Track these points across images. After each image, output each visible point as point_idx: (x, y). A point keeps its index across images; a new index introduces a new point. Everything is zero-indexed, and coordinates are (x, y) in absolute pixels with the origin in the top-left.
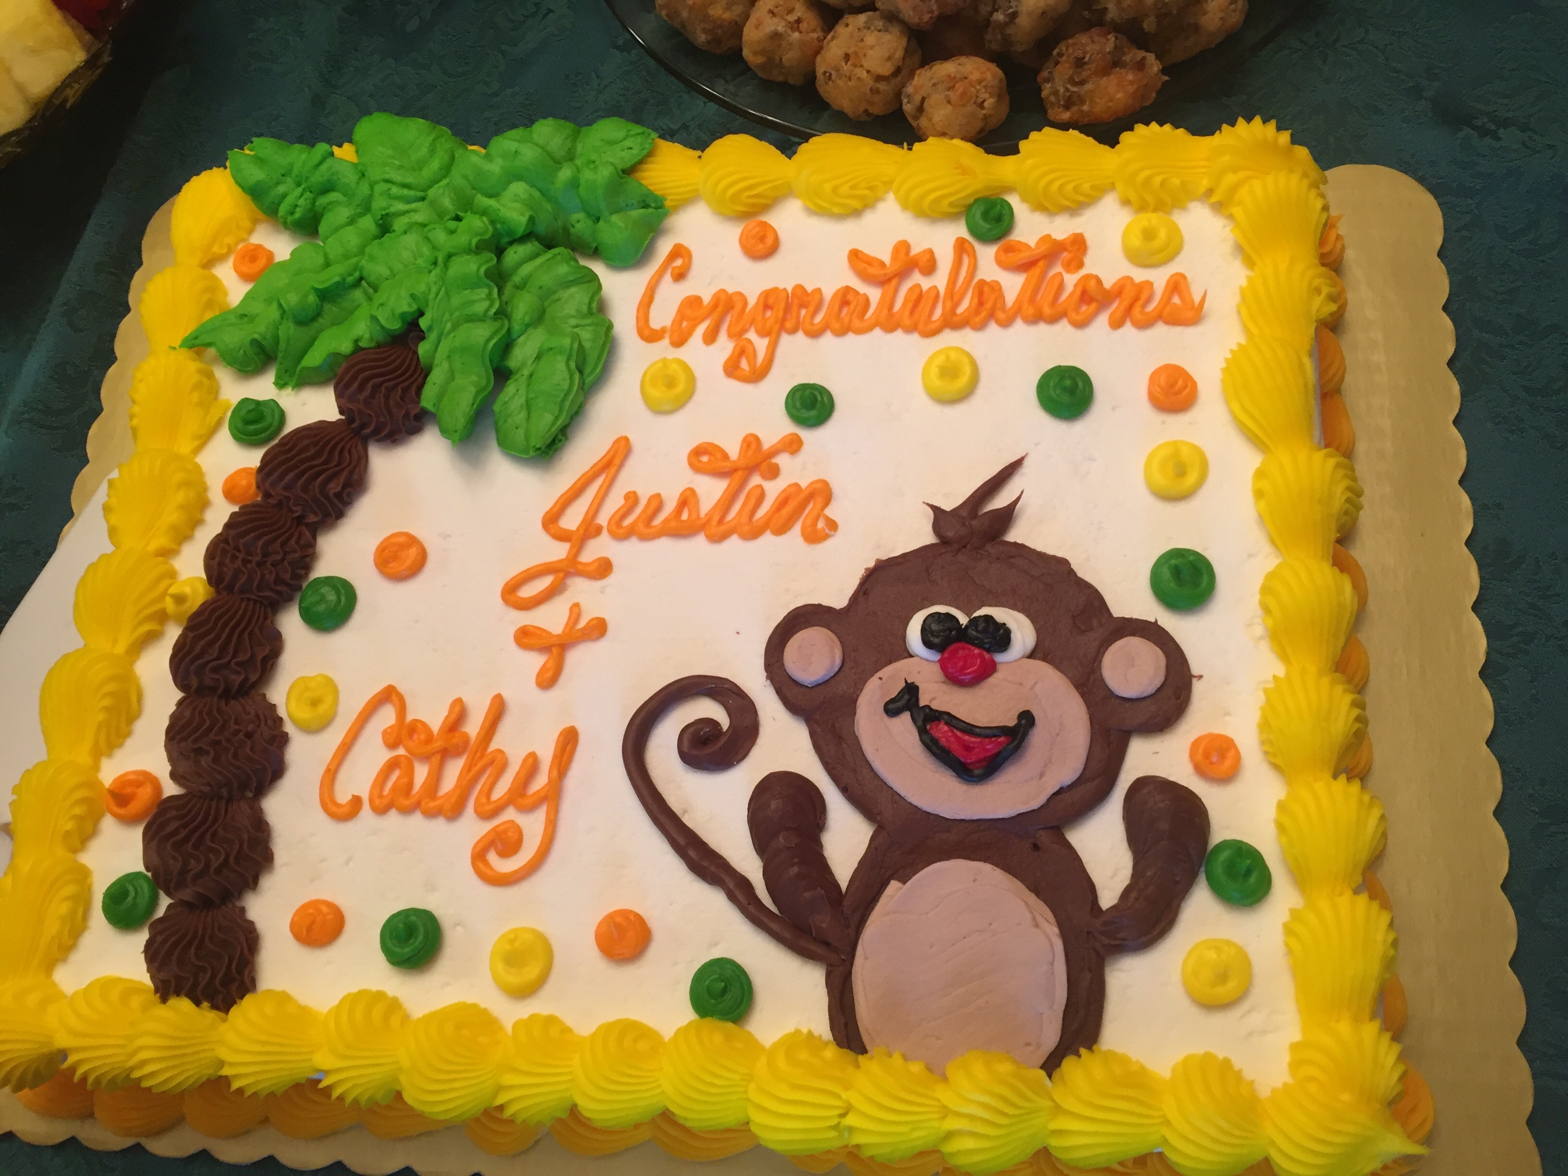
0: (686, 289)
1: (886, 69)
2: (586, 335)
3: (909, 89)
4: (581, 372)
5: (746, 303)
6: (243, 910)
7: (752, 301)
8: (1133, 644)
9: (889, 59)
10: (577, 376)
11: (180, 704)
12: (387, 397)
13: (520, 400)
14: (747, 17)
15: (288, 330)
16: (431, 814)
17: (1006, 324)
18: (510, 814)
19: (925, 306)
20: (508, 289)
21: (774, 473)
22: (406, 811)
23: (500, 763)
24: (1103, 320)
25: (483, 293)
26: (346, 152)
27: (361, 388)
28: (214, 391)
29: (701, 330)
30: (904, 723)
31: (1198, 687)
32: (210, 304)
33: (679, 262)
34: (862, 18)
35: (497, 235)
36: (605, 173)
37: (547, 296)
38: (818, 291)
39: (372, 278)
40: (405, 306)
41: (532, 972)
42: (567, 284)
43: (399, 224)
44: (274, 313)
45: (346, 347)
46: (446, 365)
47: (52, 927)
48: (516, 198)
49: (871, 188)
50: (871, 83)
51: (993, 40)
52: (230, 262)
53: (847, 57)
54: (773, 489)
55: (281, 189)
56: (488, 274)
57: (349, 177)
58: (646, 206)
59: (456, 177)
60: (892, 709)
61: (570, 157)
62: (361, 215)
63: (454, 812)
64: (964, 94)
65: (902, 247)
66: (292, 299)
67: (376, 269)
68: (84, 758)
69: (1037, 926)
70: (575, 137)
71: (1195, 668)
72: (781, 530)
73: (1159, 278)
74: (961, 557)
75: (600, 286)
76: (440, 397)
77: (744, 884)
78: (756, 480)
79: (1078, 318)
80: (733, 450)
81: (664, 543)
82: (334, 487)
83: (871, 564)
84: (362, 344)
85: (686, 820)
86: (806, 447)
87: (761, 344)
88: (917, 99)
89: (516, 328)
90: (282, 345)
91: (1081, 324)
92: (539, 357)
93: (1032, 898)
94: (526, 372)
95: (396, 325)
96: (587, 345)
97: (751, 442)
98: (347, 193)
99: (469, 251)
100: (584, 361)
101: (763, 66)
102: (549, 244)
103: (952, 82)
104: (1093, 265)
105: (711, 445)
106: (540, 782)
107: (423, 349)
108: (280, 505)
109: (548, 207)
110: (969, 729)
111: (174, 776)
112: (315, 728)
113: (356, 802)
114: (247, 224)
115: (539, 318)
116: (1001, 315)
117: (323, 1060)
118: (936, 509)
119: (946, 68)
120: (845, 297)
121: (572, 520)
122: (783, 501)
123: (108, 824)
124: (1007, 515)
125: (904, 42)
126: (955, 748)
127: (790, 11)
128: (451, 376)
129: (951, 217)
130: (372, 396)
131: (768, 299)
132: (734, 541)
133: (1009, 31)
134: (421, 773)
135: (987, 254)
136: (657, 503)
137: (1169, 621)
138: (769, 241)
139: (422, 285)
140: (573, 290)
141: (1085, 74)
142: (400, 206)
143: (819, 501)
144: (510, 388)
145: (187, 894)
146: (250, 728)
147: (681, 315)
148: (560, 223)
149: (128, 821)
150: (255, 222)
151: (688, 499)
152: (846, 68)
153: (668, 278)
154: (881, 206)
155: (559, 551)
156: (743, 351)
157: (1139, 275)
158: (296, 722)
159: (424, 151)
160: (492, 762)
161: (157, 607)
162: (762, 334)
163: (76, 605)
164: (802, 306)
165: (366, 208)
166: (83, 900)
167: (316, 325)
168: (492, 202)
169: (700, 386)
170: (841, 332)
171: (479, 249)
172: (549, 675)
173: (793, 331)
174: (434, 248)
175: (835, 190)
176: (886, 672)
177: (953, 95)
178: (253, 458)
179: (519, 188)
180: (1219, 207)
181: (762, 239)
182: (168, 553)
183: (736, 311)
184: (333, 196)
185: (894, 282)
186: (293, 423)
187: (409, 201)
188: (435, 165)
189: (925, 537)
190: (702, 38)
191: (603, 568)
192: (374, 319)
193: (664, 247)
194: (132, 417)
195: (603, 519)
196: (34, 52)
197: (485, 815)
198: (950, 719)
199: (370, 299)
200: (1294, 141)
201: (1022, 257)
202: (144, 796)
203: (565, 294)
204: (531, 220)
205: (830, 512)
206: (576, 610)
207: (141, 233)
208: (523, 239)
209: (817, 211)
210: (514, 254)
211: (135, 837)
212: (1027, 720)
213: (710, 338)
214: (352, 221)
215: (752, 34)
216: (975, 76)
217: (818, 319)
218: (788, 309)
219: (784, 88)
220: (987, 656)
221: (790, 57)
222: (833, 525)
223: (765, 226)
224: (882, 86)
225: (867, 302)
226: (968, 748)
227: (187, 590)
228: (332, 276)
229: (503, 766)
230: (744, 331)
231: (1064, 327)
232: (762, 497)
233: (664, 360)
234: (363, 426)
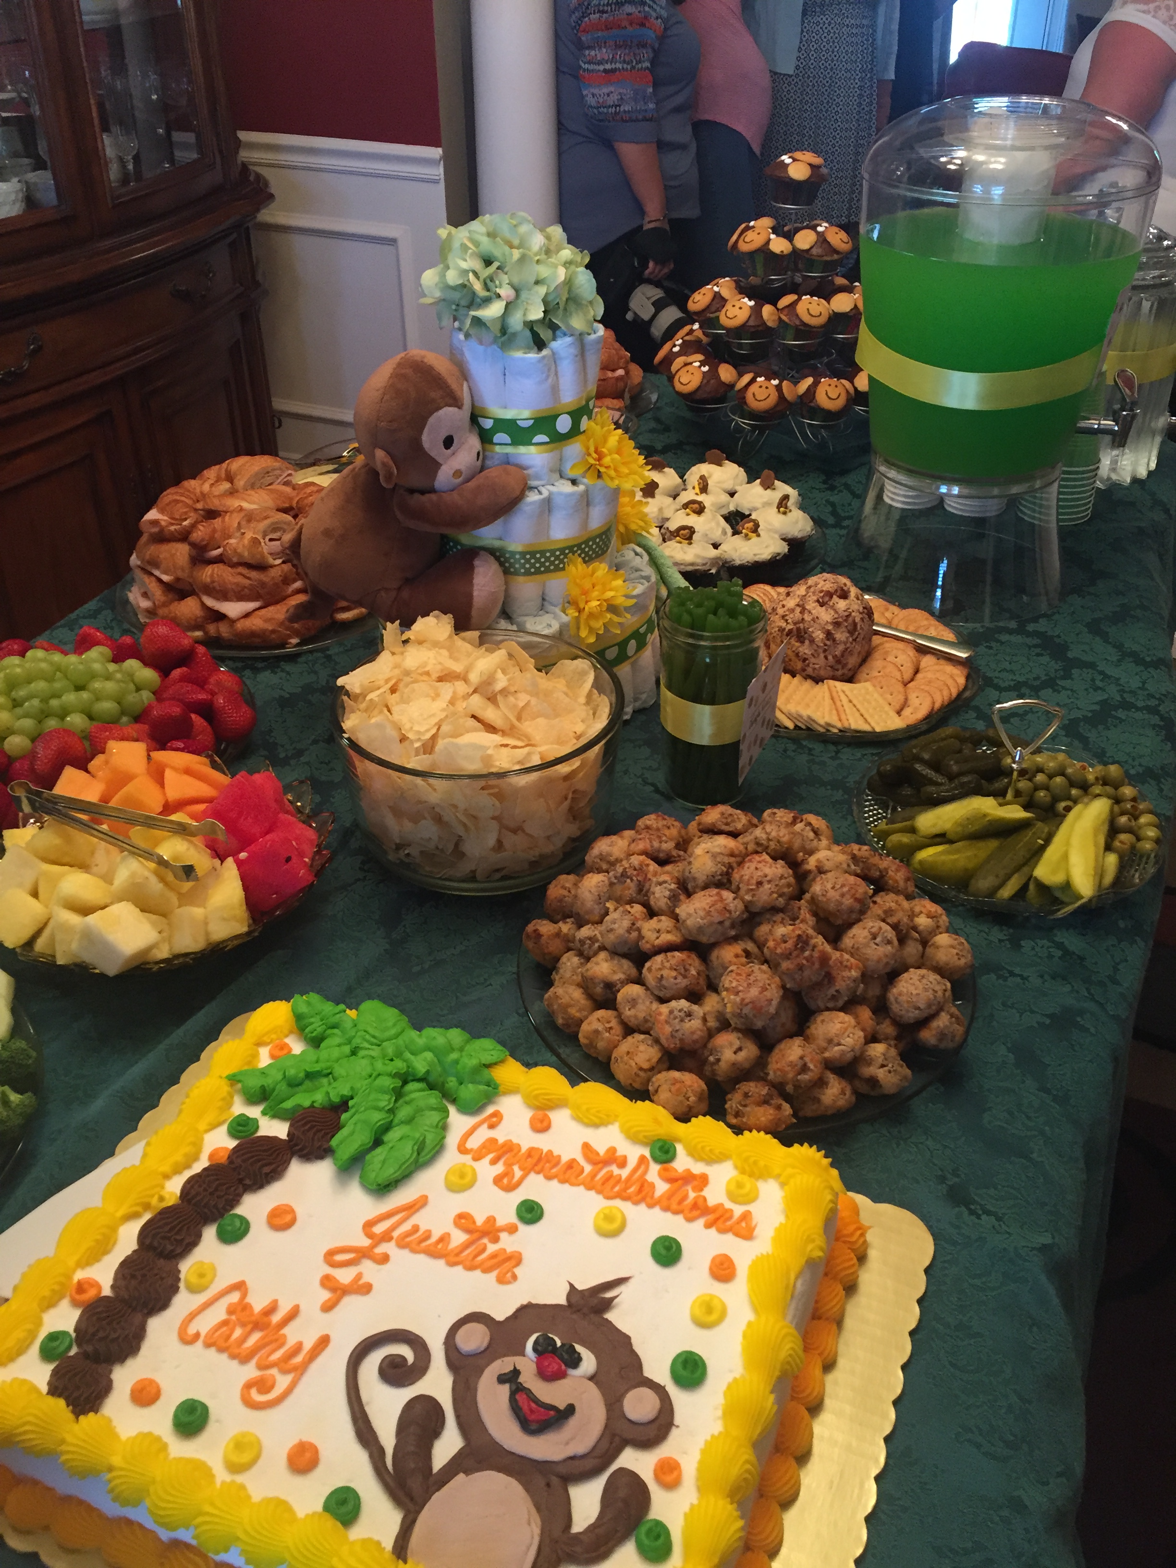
0: (492, 1134)
1: (646, 1066)
2: (430, 1138)
3: (654, 1079)
4: (419, 1154)
5: (520, 1150)
6: (110, 1372)
7: (524, 1150)
8: (645, 1391)
9: (649, 1060)
10: (415, 1154)
11: (134, 1251)
12: (315, 1134)
13: (381, 1158)
14: (586, 1017)
15: (283, 1087)
16: (233, 1357)
17: (650, 1206)
18: (274, 1371)
19: (612, 1182)
20: (401, 1102)
21: (496, 1240)
22: (221, 1350)
23: (280, 1342)
24: (701, 1222)
25: (387, 1097)
26: (352, 1013)
27: (306, 1124)
28: (230, 1105)
29: (491, 1156)
30: (505, 1389)
31: (674, 1433)
32: (249, 1063)
33: (494, 1119)
34: (642, 1036)
35: (407, 1074)
36: (474, 1062)
37: (419, 1111)
38: (559, 1156)
39: (336, 1074)
40: (346, 1092)
41: (245, 1458)
42: (433, 1109)
43: (362, 1053)
44: (280, 1076)
45: (307, 1104)
46: (352, 1127)
47: (11, 1342)
48: (425, 1059)
49: (608, 1116)
50: (636, 1070)
51: (707, 1069)
52: (268, 1048)
53: (628, 1053)
54: (492, 1248)
55: (312, 1020)
56: (394, 1089)
57: (348, 1025)
58: (489, 1086)
59: (400, 1041)
60: (502, 1379)
61: (461, 1049)
62: (346, 1044)
63: (244, 1360)
64: (678, 1090)
65: (612, 1150)
66: (292, 1072)
67: (339, 1070)
68: (71, 1263)
69: (529, 1524)
70: (467, 1042)
71: (677, 1420)
72: (485, 1271)
73: (738, 1211)
74: (574, 1316)
75: (448, 1116)
76: (341, 1142)
77: (382, 1451)
78: (485, 1240)
79: (690, 1215)
80: (480, 1220)
81: (422, 1258)
82: (266, 1170)
83: (525, 1303)
84: (315, 1105)
85: (367, 1409)
86: (518, 1234)
87: (518, 1173)
88: (656, 1085)
89: (396, 1121)
90: (275, 1093)
91: (690, 1220)
92: (401, 1139)
93: (533, 1510)
94: (390, 1145)
95: (336, 1099)
96: (428, 1141)
97: (491, 1220)
98: (343, 1032)
99: (390, 1075)
100: (423, 1149)
101: (586, 1045)
102: (431, 1087)
103: (675, 1081)
104: (706, 1192)
105: (468, 1214)
106: (299, 1359)
107: (344, 1117)
108: (234, 1169)
109: (439, 1069)
110: (536, 1401)
111: (113, 1287)
112: (194, 1290)
113: (197, 1335)
114: (286, 1032)
115: (409, 1121)
116: (648, 1200)
117: (116, 1460)
118: (572, 1286)
119: (676, 1074)
120: (572, 1164)
121: (379, 1229)
122: (494, 1256)
123: (65, 1304)
124: (608, 1305)
125: (659, 1055)
126: (525, 1408)
127: (609, 1022)
128: (352, 1133)
129: (644, 1144)
130: (308, 1130)
131: (531, 1152)
132: (459, 1269)
133: (716, 1067)
134: (238, 1333)
135: (654, 1168)
136: (428, 1235)
137: (673, 1390)
138: (545, 1124)
139: (361, 1085)
140: (433, 1112)
141: (748, 1102)
142: (366, 1045)
143: (513, 1262)
144: (379, 1150)
145: (89, 1348)
146: (164, 1275)
147: (484, 1146)
148: (441, 1079)
149: (75, 1303)
150: (291, 1032)
151: (444, 1238)
152: (626, 1058)
153: (485, 1126)
154: (610, 1127)
155: (366, 1242)
156: (507, 1173)
157: (728, 1205)
158: (186, 1281)
159: (390, 1024)
160: (276, 1340)
161: (146, 1200)
162: (521, 1168)
163: (109, 1184)
164: (548, 1161)
165: (349, 1042)
166: (33, 1335)
167: (297, 1089)
168: (412, 1057)
169: (478, 1184)
170: (563, 1181)
171: (396, 1075)
172: (329, 1304)
173: (538, 1173)
174: (374, 1070)
175: (588, 1110)
176: (506, 1359)
177: (673, 1089)
178: (232, 1144)
179: (429, 1055)
180: (783, 1185)
181: (542, 1121)
182: (167, 1177)
183: (513, 1153)
184: (336, 1031)
185: (600, 1165)
186: (261, 1133)
187: (372, 1044)
188: (393, 1032)
189: (561, 1299)
190: (560, 1021)
191: (384, 1259)
192: (328, 1093)
193: (490, 1110)
194: (183, 1103)
195: (396, 1234)
196: (224, 919)
197: (260, 1367)
198: (528, 1392)
199: (330, 1084)
200: (832, 1165)
201: (673, 1175)
202: (91, 1294)
203: (428, 1113)
204: (428, 1072)
205: (517, 1271)
206: (359, 1276)
207: (225, 1024)
208: (419, 1080)
209: (577, 1119)
210: (412, 1086)
211: (76, 1314)
212: (570, 1410)
213: (494, 1162)
214: (339, 1045)
215: (585, 1027)
216: (688, 1083)
217: (554, 1170)
218: (539, 1160)
219: (595, 1061)
220: (563, 1367)
221: (601, 1045)
222: (515, 1277)
223: (546, 1116)
224: (642, 1074)
225: (582, 1171)
226: (532, 1411)
227: (167, 1196)
228: (317, 1067)
229: (282, 1345)
230: (513, 1164)
231: (680, 1218)
232: (484, 1249)
233: (464, 1165)
234: (296, 1145)
